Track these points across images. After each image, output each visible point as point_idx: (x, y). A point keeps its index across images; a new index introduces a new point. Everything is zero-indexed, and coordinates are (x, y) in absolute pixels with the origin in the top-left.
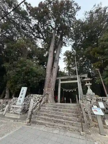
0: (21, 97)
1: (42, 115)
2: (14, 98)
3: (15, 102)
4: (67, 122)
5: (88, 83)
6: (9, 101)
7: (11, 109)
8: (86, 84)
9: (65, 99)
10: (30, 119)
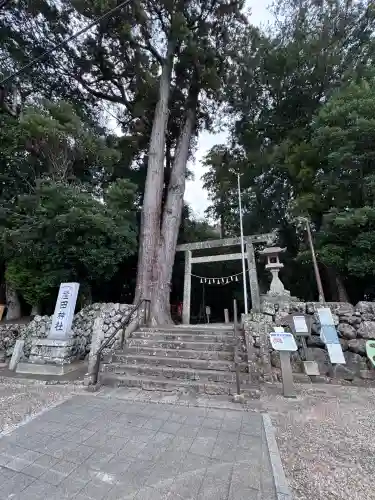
0: (62, 315)
1: (130, 360)
2: (38, 318)
3: (43, 329)
4: (200, 375)
5: (274, 261)
6: (24, 329)
7: (33, 352)
8: (267, 266)
9: (208, 311)
10: (96, 374)
